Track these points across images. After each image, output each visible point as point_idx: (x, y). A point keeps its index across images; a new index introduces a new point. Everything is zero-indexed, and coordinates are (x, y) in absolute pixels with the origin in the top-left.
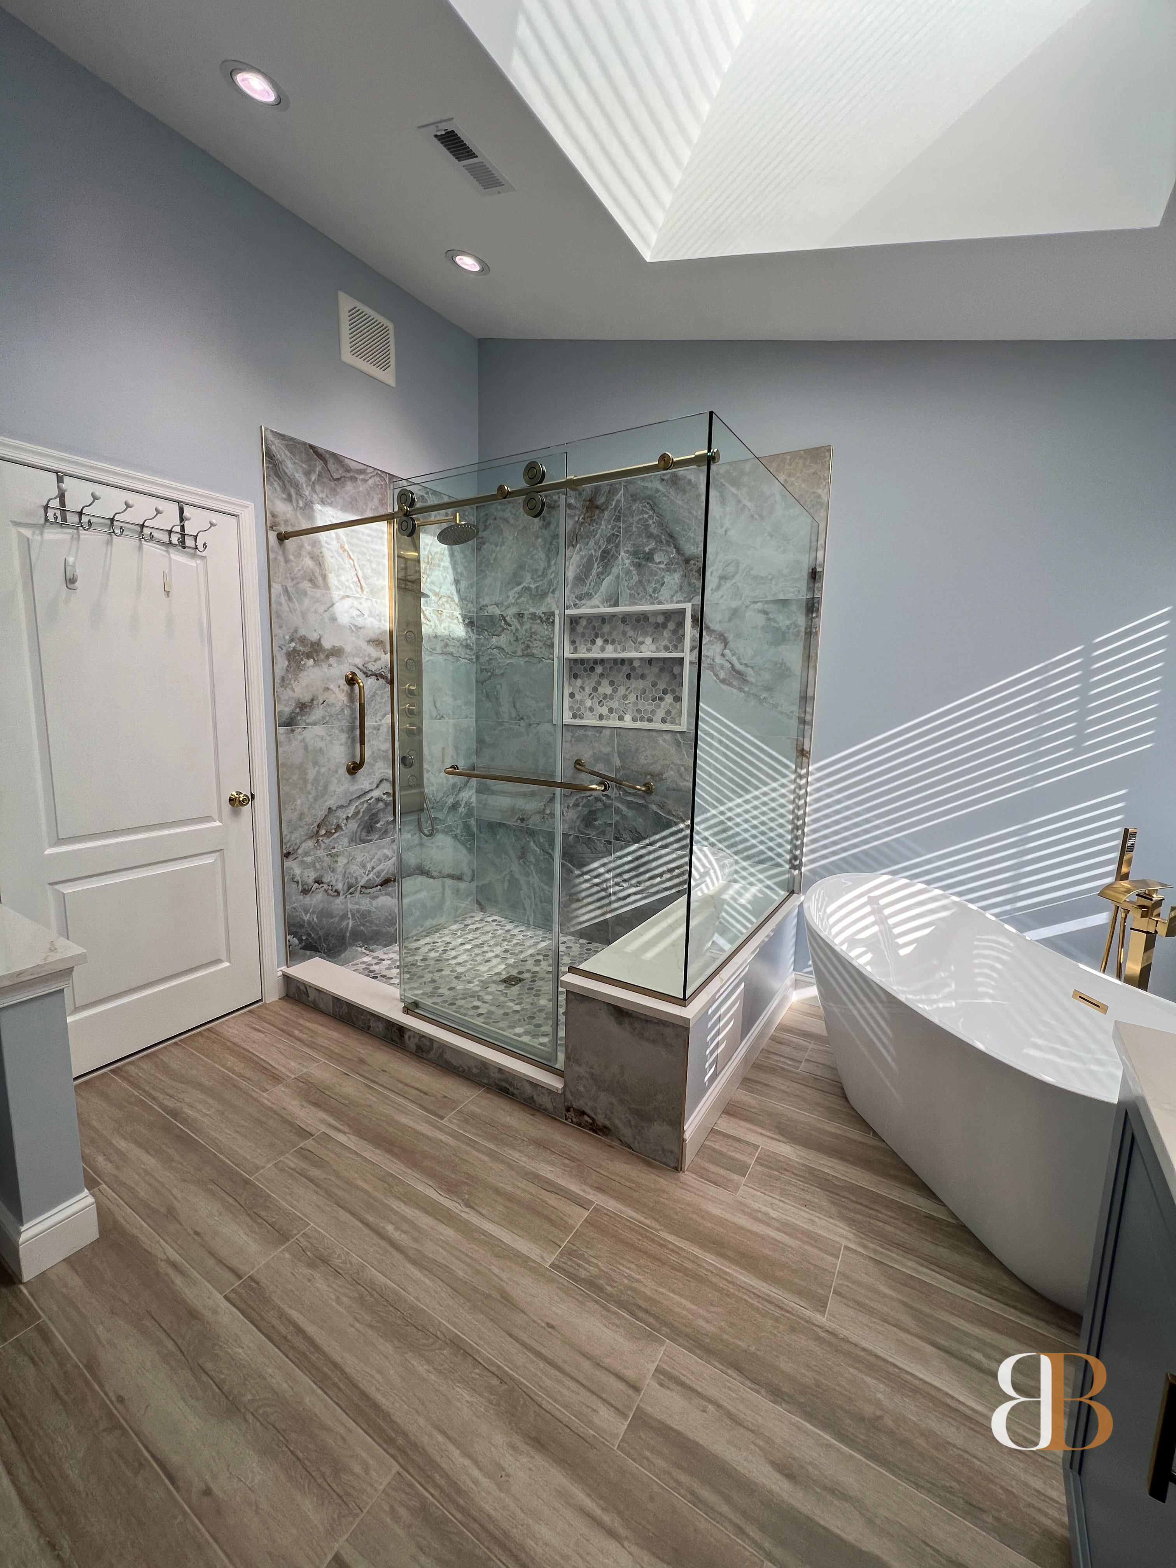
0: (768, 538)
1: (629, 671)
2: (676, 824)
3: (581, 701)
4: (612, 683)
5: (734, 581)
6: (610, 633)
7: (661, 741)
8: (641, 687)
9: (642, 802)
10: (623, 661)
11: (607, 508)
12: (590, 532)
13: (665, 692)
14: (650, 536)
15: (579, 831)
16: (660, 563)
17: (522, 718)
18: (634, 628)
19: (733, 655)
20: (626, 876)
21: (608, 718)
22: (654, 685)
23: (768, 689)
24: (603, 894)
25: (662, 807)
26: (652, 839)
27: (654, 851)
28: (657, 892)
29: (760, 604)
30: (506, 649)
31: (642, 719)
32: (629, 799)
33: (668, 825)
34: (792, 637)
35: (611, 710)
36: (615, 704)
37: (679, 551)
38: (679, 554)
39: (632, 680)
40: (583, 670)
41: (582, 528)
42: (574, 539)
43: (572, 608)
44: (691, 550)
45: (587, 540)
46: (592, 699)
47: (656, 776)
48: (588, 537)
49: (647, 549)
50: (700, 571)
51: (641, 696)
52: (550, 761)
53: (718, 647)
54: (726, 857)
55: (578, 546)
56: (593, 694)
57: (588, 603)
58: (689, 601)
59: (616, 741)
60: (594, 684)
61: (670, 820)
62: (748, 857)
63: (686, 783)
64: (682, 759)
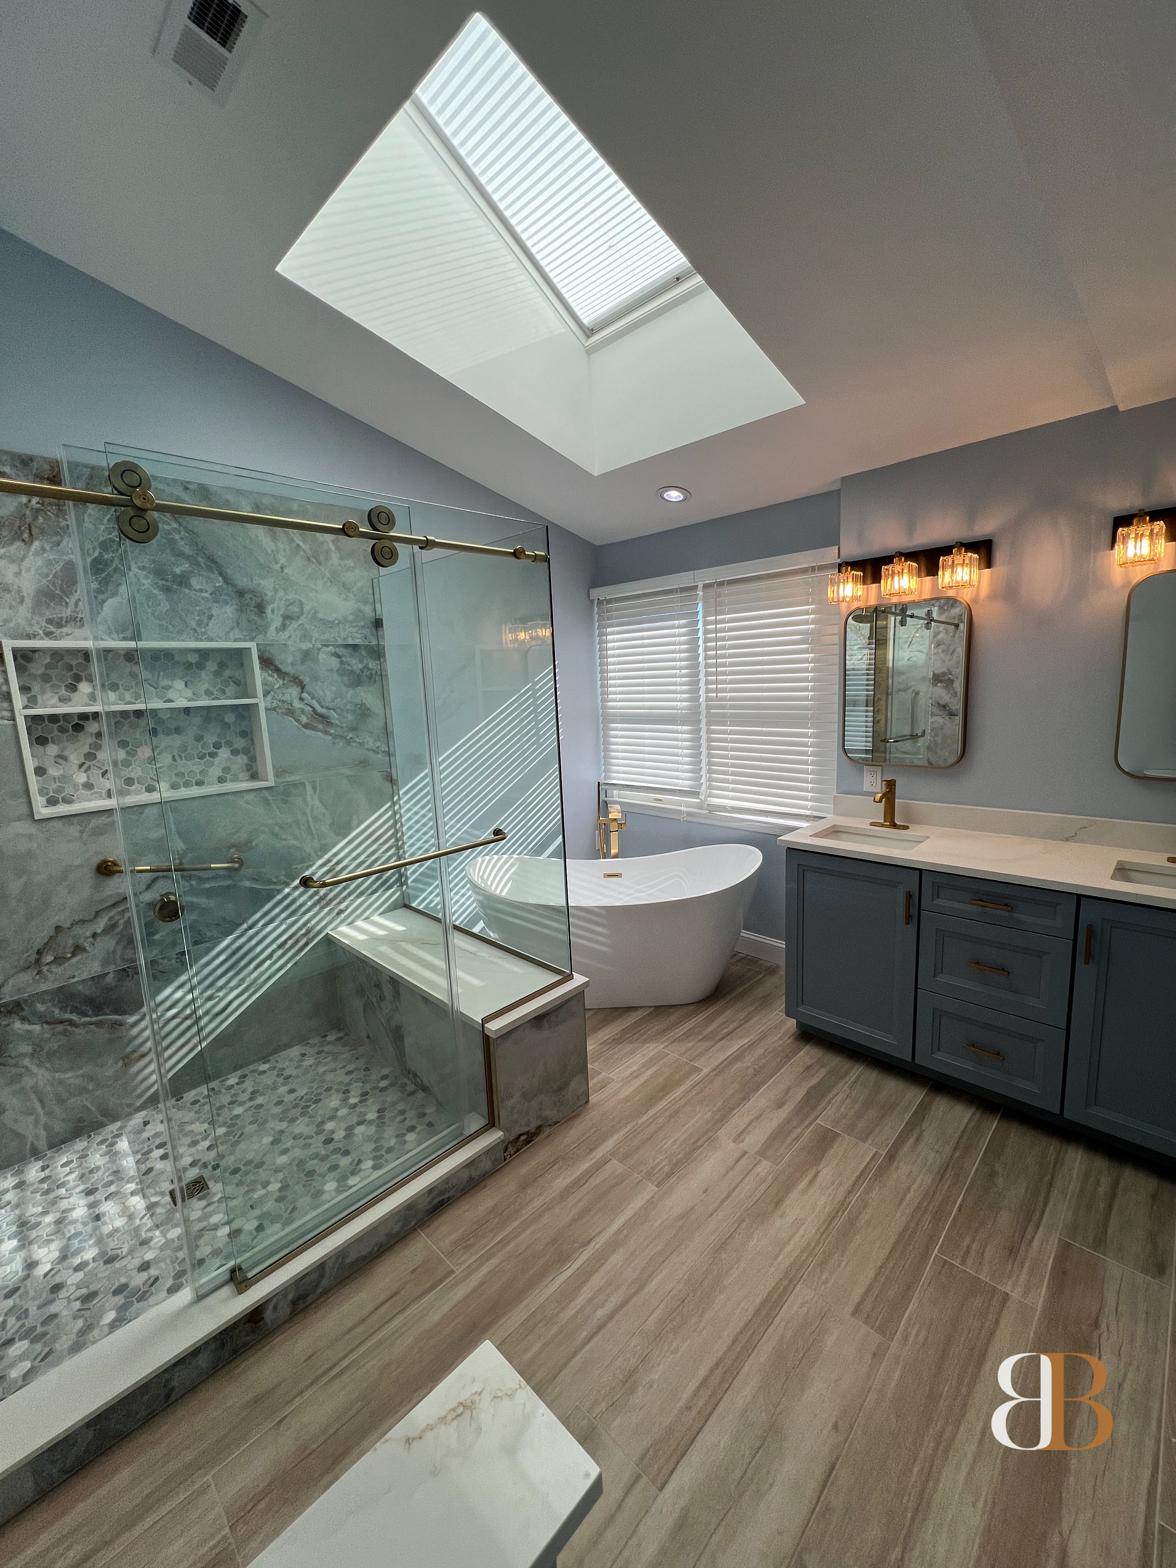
0: (329, 583)
1: (153, 726)
2: (280, 891)
3: (63, 776)
4: (123, 744)
5: (300, 622)
6: (105, 675)
7: (244, 806)
8: (178, 744)
9: (230, 882)
10: (139, 714)
12: (59, 527)
13: (217, 746)
14: (180, 554)
15: (123, 960)
16: (201, 590)
18: (151, 669)
19: (313, 698)
20: (220, 983)
21: (124, 794)
22: (199, 739)
23: (353, 729)
24: (188, 1022)
25: (256, 879)
26: (250, 922)
27: (257, 933)
28: (269, 978)
29: (331, 647)
31: (187, 784)
32: (207, 886)
33: (270, 897)
34: (365, 679)
35: (129, 781)
37: (227, 580)
38: (227, 584)
39: (161, 736)
40: (59, 731)
41: (40, 518)
42: (22, 533)
43: (42, 639)
44: (242, 582)
45: (55, 539)
46: (86, 771)
47: (246, 846)
48: (57, 534)
49: (178, 571)
50: (261, 608)
51: (180, 756)
52: (37, 879)
53: (293, 692)
54: (340, 903)
55: (36, 544)
56: (88, 764)
57: (77, 632)
58: (252, 639)
59: (172, 819)
60: (86, 749)
61: (271, 889)
62: (362, 893)
63: (283, 843)
64: (274, 818)
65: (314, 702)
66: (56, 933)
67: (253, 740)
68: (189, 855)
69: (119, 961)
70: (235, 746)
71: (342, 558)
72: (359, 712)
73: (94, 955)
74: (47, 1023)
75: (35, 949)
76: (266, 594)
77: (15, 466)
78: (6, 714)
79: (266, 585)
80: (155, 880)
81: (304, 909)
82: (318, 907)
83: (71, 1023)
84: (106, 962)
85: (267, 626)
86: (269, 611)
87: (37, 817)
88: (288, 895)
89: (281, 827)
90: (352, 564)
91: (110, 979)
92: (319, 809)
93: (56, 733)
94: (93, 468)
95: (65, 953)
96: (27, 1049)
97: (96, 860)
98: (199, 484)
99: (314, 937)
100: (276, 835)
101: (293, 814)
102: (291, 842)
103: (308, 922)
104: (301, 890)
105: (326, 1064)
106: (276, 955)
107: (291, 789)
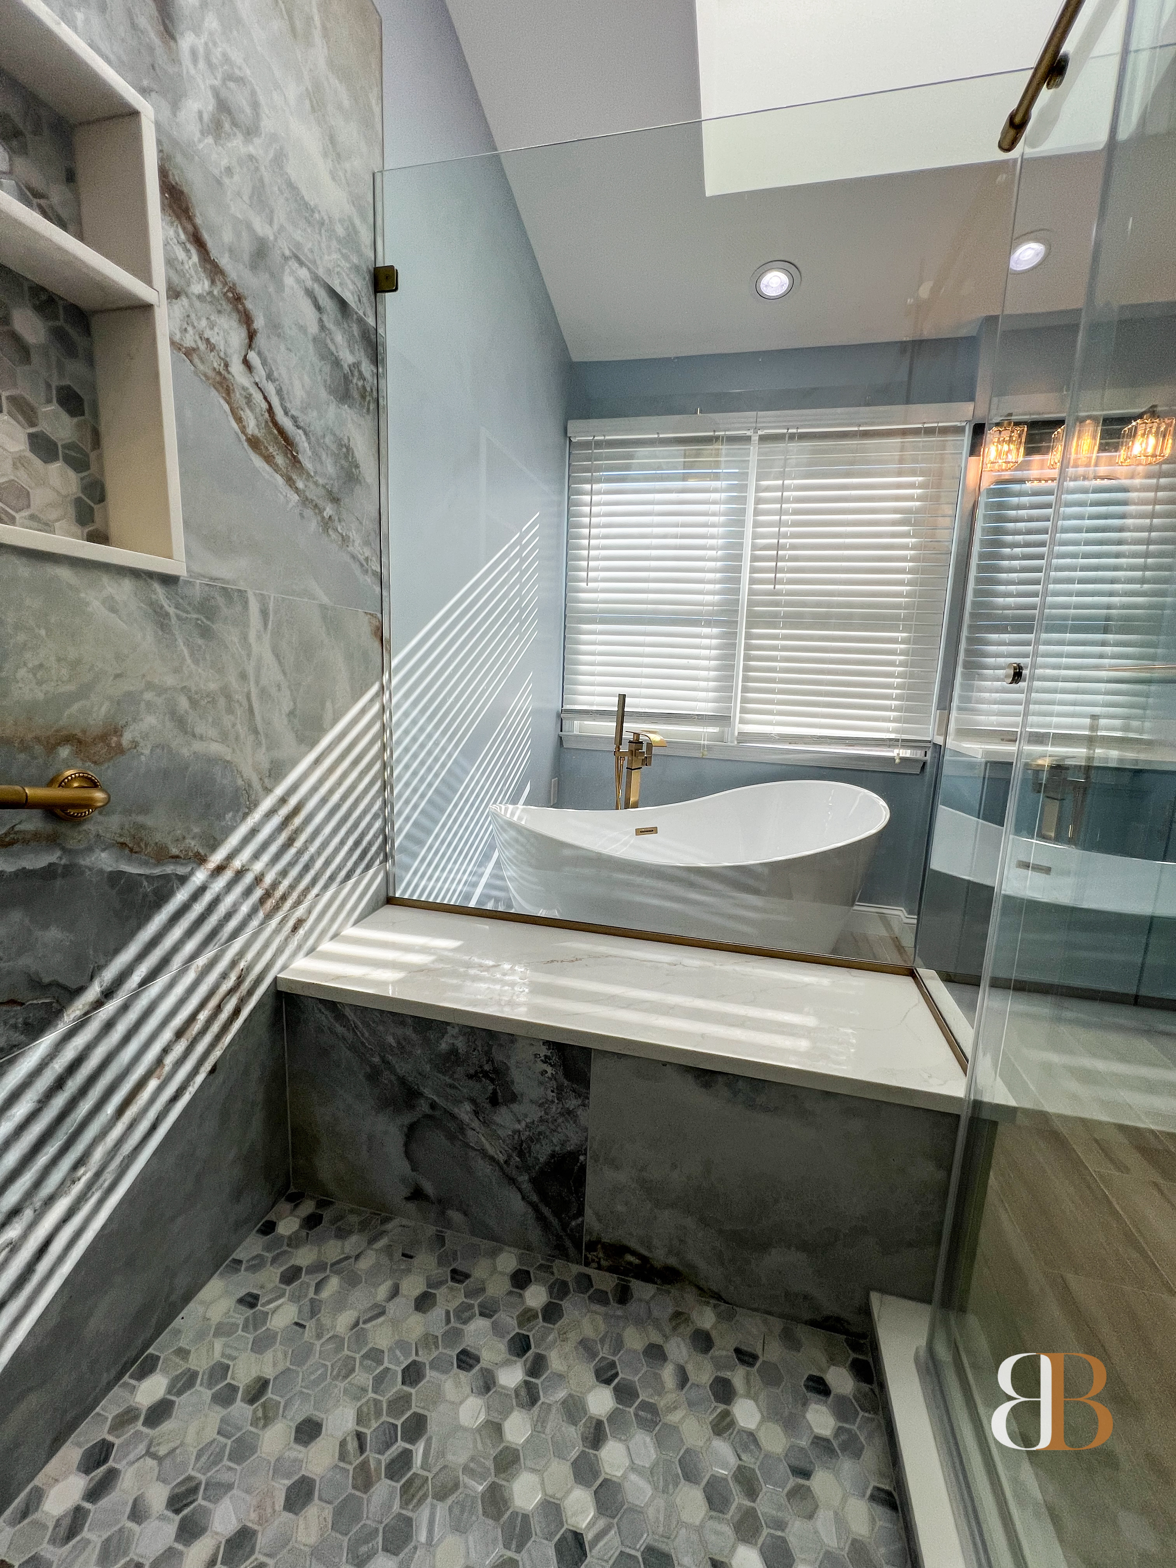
0: (307, 103)
2: (183, 880)
5: (252, 149)
7: (96, 605)
9: (52, 857)
23: (334, 498)
25: (128, 847)
26: (109, 974)
27: (125, 1008)
29: (305, 272)
33: (161, 898)
34: (354, 393)
53: (232, 330)
54: (298, 903)
58: (140, 88)
61: (166, 877)
62: (332, 878)
63: (198, 746)
64: (177, 671)
65: (270, 389)
67: (97, 432)
70: (44, 426)
72: (343, 462)
81: (232, 924)
82: (261, 915)
85: (178, 87)
86: (184, 44)
88: (202, 889)
89: (194, 703)
90: (345, 102)
92: (272, 674)
99: (250, 992)
100: (181, 722)
101: (221, 671)
102: (215, 748)
103: (241, 954)
104: (228, 875)
105: (340, 1304)
106: (169, 1060)
107: (221, 601)
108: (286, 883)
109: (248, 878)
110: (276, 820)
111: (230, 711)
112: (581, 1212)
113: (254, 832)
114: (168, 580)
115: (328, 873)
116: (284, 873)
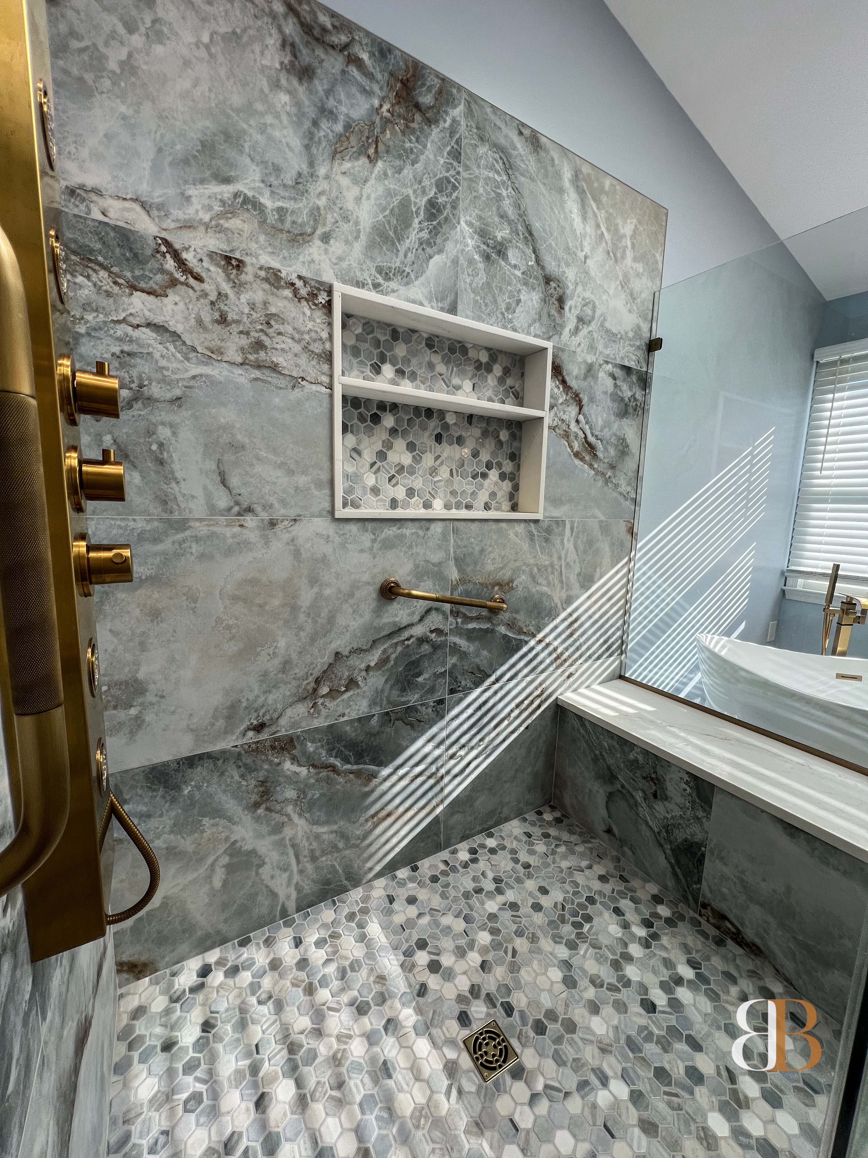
0: (620, 288)
1: (439, 430)
2: (526, 643)
3: (356, 475)
4: (411, 447)
5: (590, 328)
6: (407, 361)
7: (512, 535)
8: (457, 456)
9: (488, 625)
10: (429, 412)
11: (436, 122)
12: (405, 150)
13: (489, 466)
14: (503, 216)
15: (389, 702)
16: (515, 266)
17: (249, 510)
18: (447, 361)
19: (587, 423)
20: (463, 741)
21: (406, 506)
22: (475, 454)
23: (612, 467)
24: (431, 781)
25: (510, 626)
26: (499, 673)
27: (501, 688)
28: (504, 740)
29: (610, 366)
30: (186, 337)
31: (458, 506)
32: (471, 626)
33: (518, 648)
34: (631, 410)
35: (411, 492)
36: (418, 483)
37: (538, 261)
38: (538, 264)
39: (444, 444)
40: (359, 419)
41: (388, 132)
42: (370, 145)
43: (369, 290)
44: (552, 266)
45: (398, 163)
46: (375, 473)
47: (506, 586)
48: (400, 157)
49: (499, 235)
50: (561, 301)
51: (457, 471)
52: (328, 592)
53: (573, 410)
54: (571, 665)
55: (380, 164)
56: (379, 464)
57: (402, 290)
58: (549, 339)
59: (452, 541)
60: (379, 446)
61: (521, 640)
62: (590, 657)
63: (538, 588)
64: (535, 557)
65: (587, 427)
66: (335, 660)
67: (519, 465)
68: (460, 588)
69: (385, 703)
70: (504, 469)
71: (635, 260)
72: (620, 448)
73: (364, 692)
74: (314, 766)
75: (315, 676)
76: (568, 287)
77: (374, 55)
78: (325, 379)
79: (570, 275)
80: (428, 611)
81: (542, 667)
82: (554, 666)
83: (333, 768)
84: (373, 703)
85: (563, 326)
86: (567, 308)
87: (337, 515)
88: (533, 648)
89: (539, 570)
90: (641, 270)
91: (374, 722)
92: (572, 555)
93: (356, 421)
94: (444, 79)
95: (339, 686)
96: (291, 793)
97: (380, 580)
98: (533, 130)
99: (546, 700)
100: (533, 578)
101: (551, 556)
102: (545, 589)
103: (544, 681)
104: (543, 644)
105: (564, 857)
106: (513, 715)
107: (554, 526)
108: (567, 654)
109: (551, 648)
110: (566, 623)
111: (553, 573)
112: (699, 881)
113: (556, 627)
114: (536, 521)
115: (588, 654)
116: (567, 649)
